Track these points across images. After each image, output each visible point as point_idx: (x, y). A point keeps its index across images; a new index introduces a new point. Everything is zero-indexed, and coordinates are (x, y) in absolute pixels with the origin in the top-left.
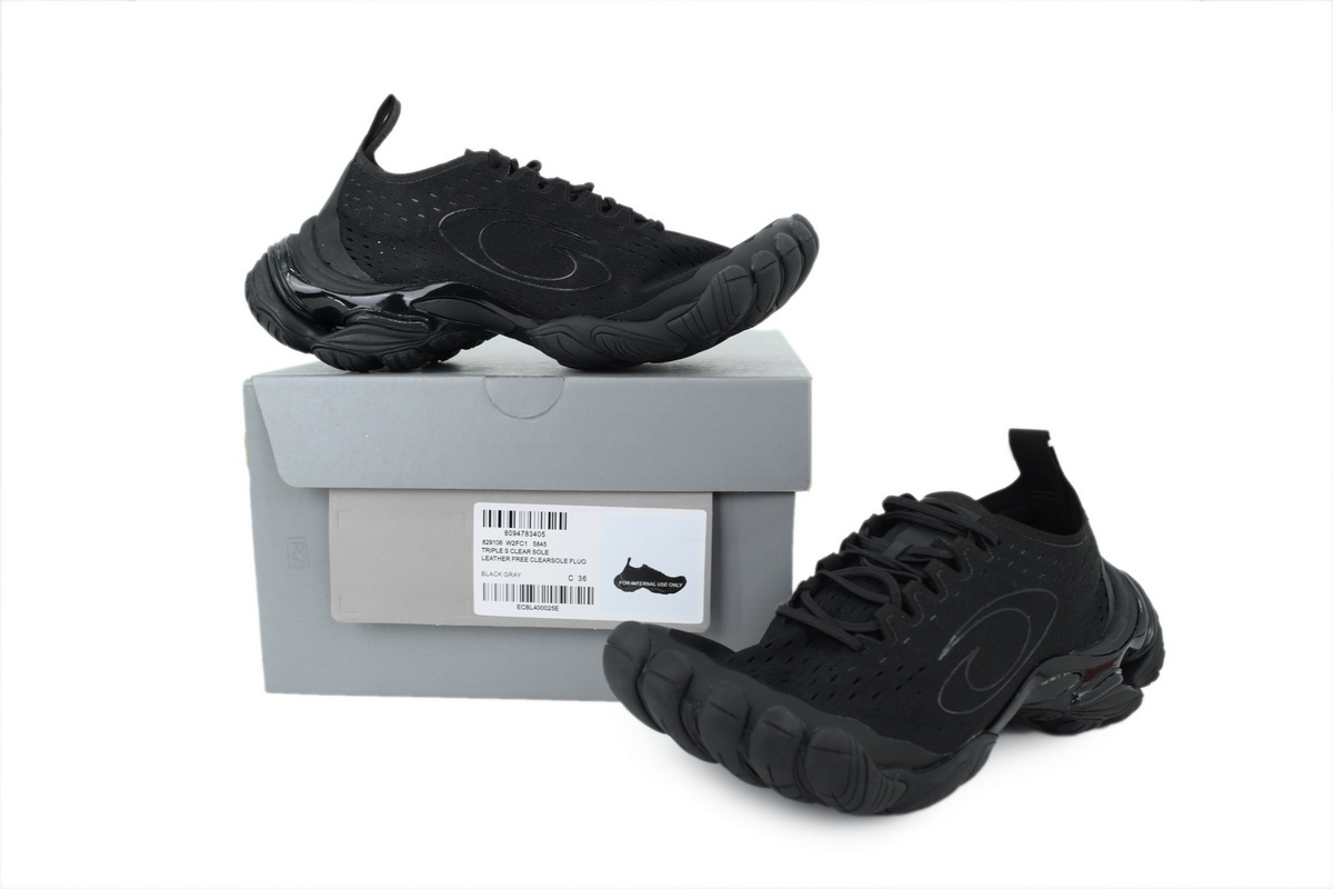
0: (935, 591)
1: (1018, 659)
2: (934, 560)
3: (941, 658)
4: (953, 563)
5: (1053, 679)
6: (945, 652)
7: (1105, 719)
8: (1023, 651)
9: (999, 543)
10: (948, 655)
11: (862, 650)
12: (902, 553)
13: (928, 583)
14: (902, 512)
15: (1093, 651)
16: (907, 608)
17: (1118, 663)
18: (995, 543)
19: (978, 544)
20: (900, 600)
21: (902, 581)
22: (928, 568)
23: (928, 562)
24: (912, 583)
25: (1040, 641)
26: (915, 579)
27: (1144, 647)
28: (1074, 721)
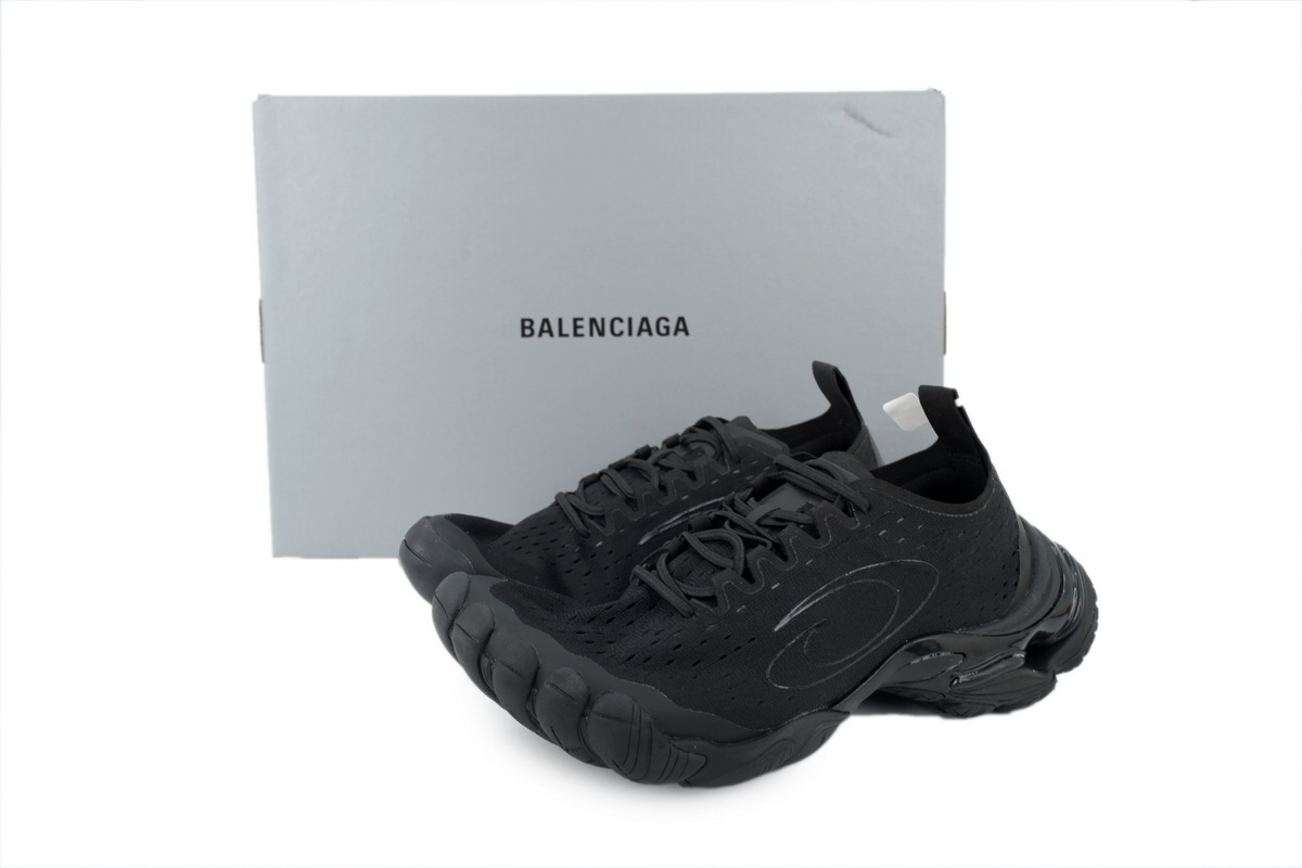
0: (785, 558)
1: (878, 635)
2: (792, 524)
3: (776, 629)
4: (812, 530)
5: (926, 658)
6: (785, 621)
7: (998, 705)
8: (885, 627)
9: (869, 509)
10: (785, 627)
11: (692, 615)
12: (767, 516)
13: (779, 549)
14: (790, 473)
15: (985, 631)
16: (748, 575)
17: (1024, 646)
18: (865, 509)
19: (846, 510)
20: (741, 565)
21: (749, 544)
22: (782, 534)
23: (785, 526)
24: (760, 547)
25: (912, 616)
26: (765, 544)
27: (1064, 630)
28: (957, 704)
